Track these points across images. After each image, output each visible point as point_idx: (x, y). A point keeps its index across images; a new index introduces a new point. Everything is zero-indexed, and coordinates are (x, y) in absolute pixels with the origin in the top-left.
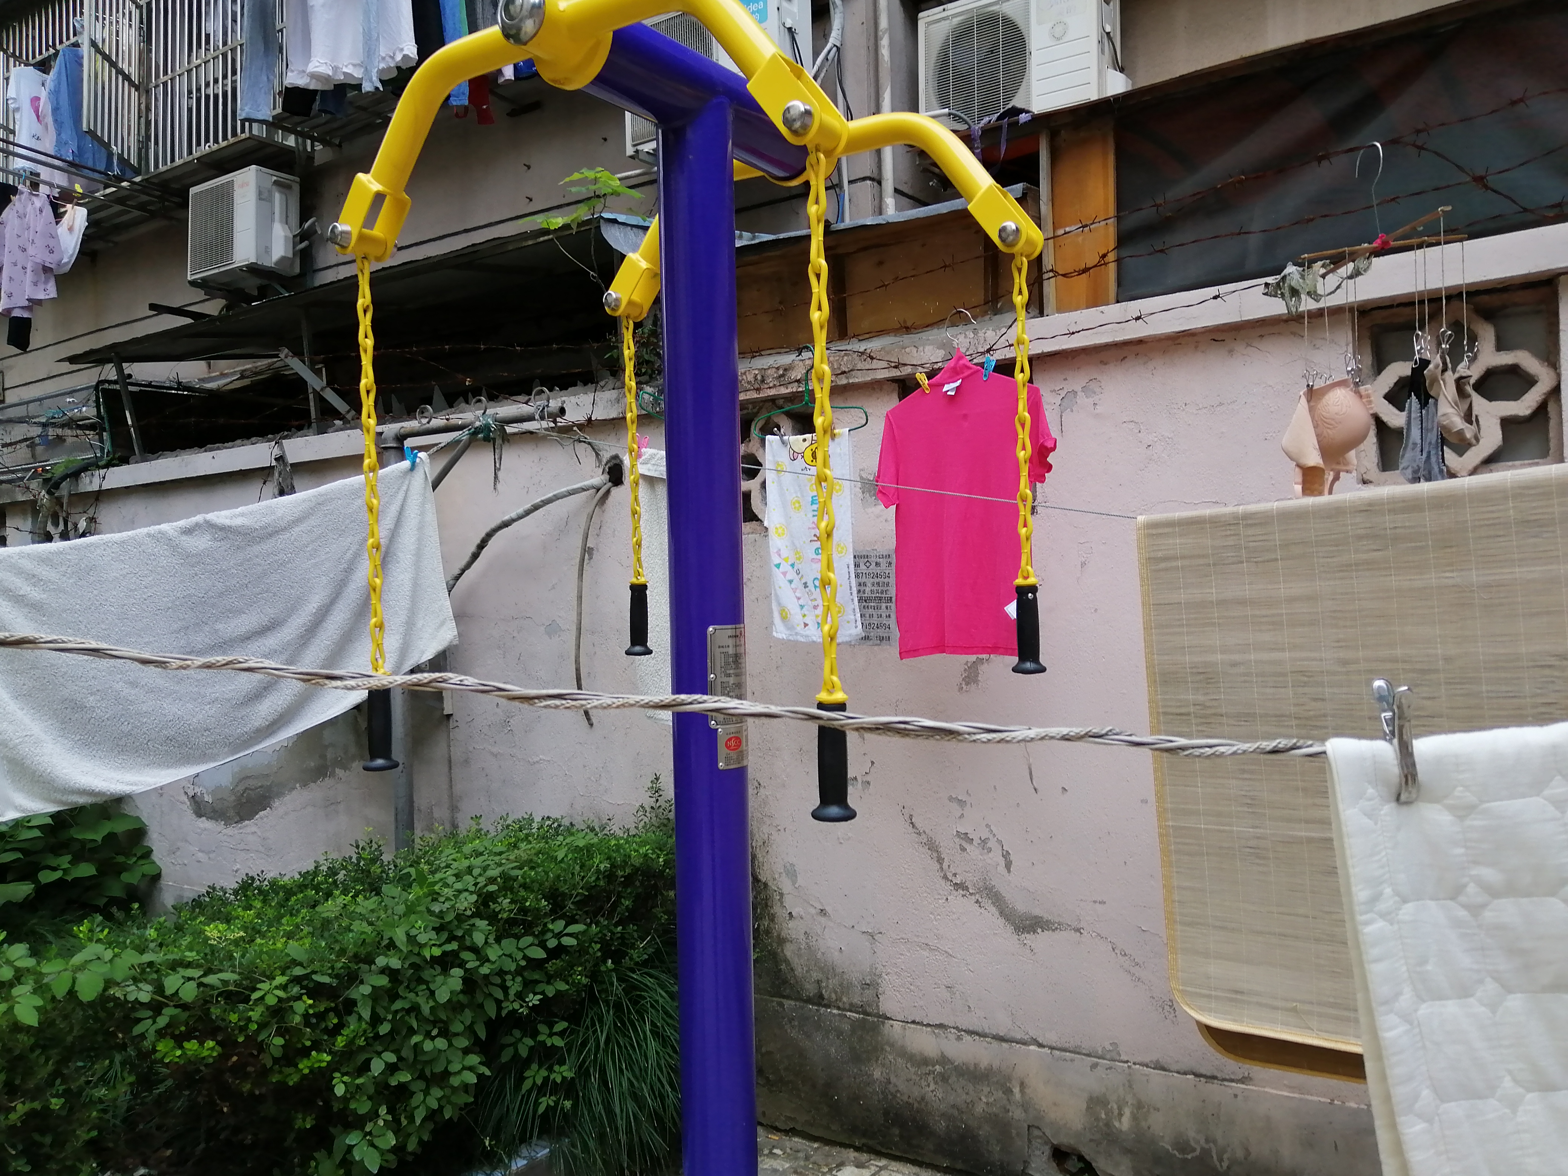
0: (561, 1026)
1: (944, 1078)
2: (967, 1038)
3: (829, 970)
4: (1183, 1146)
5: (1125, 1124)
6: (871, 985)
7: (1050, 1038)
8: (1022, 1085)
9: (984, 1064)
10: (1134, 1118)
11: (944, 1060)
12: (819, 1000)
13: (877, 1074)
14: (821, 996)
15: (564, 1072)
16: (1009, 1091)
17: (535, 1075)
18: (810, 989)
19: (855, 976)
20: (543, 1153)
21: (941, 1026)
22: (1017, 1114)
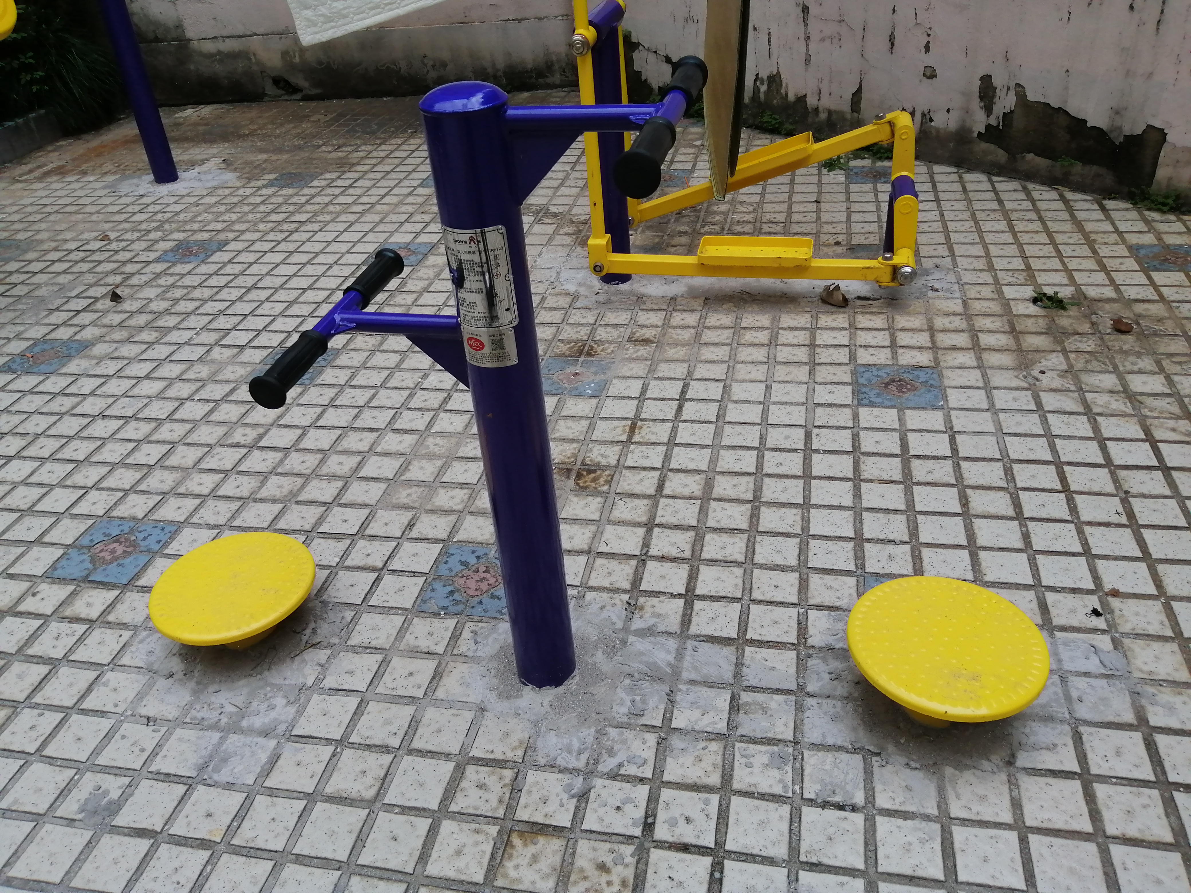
0: (31, 54)
1: (221, 61)
2: (227, 40)
3: (157, 24)
4: (320, 63)
5: (297, 60)
6: (179, 26)
7: (261, 30)
8: (254, 55)
9: (237, 50)
10: (300, 56)
11: (219, 52)
12: (157, 40)
13: (192, 67)
14: (156, 37)
15: (39, 74)
16: (250, 59)
17: (25, 78)
18: (151, 36)
19: (171, 24)
20: (42, 112)
21: (215, 38)
22: (255, 68)
